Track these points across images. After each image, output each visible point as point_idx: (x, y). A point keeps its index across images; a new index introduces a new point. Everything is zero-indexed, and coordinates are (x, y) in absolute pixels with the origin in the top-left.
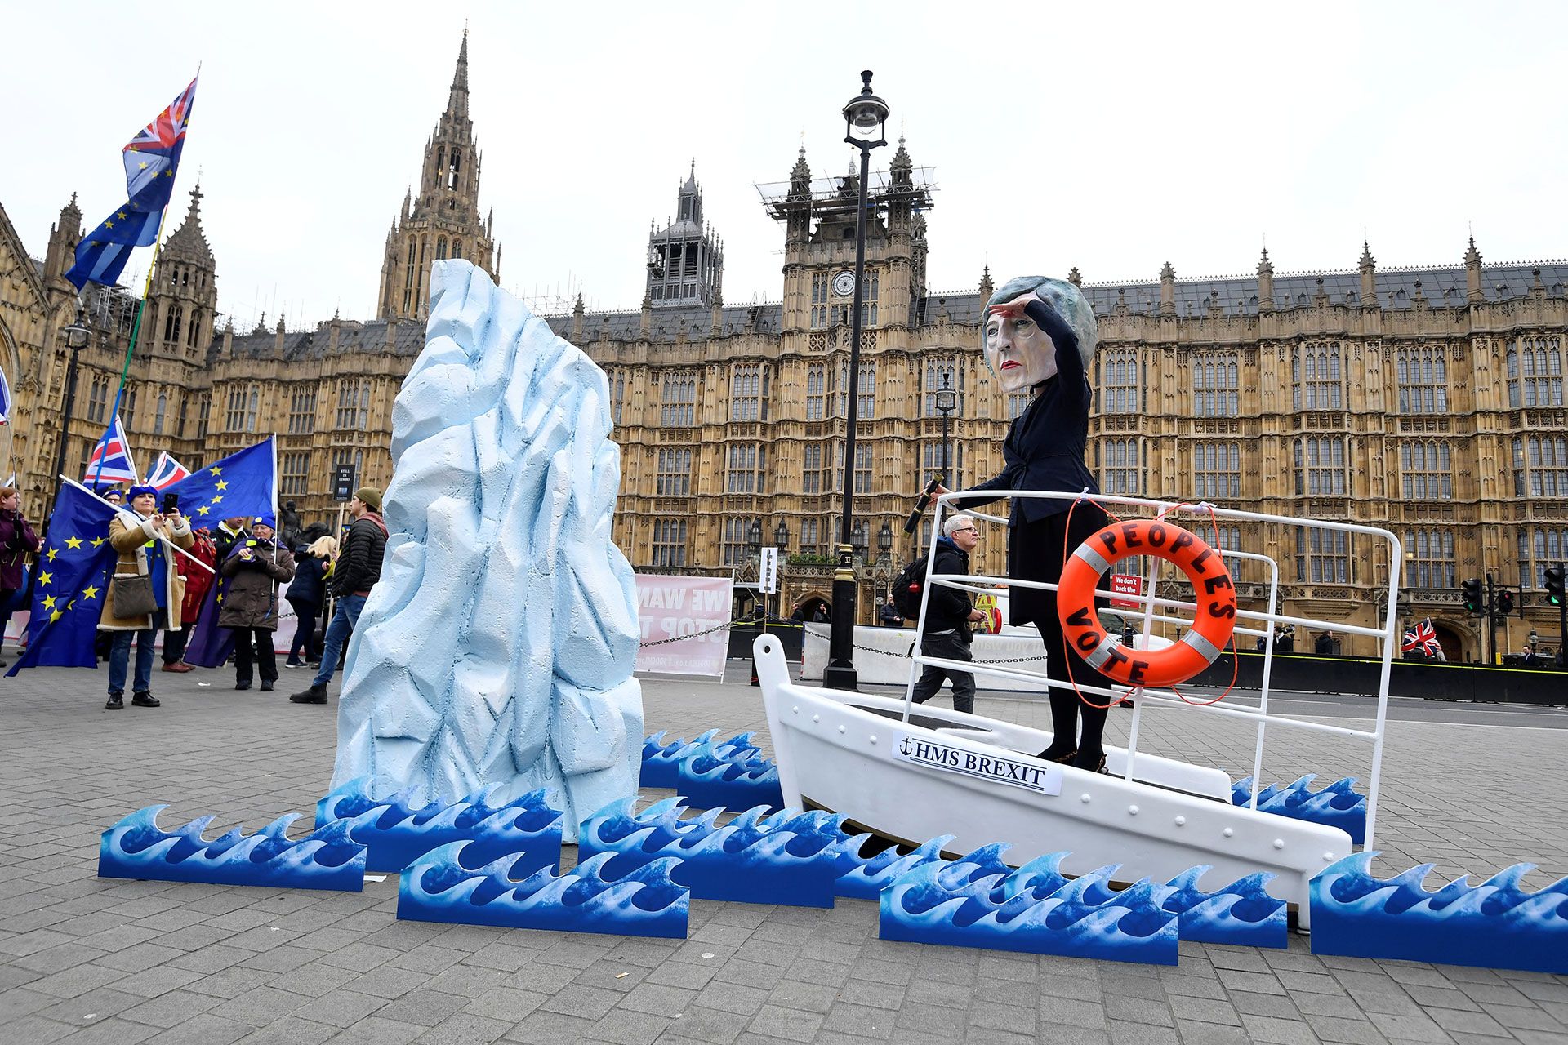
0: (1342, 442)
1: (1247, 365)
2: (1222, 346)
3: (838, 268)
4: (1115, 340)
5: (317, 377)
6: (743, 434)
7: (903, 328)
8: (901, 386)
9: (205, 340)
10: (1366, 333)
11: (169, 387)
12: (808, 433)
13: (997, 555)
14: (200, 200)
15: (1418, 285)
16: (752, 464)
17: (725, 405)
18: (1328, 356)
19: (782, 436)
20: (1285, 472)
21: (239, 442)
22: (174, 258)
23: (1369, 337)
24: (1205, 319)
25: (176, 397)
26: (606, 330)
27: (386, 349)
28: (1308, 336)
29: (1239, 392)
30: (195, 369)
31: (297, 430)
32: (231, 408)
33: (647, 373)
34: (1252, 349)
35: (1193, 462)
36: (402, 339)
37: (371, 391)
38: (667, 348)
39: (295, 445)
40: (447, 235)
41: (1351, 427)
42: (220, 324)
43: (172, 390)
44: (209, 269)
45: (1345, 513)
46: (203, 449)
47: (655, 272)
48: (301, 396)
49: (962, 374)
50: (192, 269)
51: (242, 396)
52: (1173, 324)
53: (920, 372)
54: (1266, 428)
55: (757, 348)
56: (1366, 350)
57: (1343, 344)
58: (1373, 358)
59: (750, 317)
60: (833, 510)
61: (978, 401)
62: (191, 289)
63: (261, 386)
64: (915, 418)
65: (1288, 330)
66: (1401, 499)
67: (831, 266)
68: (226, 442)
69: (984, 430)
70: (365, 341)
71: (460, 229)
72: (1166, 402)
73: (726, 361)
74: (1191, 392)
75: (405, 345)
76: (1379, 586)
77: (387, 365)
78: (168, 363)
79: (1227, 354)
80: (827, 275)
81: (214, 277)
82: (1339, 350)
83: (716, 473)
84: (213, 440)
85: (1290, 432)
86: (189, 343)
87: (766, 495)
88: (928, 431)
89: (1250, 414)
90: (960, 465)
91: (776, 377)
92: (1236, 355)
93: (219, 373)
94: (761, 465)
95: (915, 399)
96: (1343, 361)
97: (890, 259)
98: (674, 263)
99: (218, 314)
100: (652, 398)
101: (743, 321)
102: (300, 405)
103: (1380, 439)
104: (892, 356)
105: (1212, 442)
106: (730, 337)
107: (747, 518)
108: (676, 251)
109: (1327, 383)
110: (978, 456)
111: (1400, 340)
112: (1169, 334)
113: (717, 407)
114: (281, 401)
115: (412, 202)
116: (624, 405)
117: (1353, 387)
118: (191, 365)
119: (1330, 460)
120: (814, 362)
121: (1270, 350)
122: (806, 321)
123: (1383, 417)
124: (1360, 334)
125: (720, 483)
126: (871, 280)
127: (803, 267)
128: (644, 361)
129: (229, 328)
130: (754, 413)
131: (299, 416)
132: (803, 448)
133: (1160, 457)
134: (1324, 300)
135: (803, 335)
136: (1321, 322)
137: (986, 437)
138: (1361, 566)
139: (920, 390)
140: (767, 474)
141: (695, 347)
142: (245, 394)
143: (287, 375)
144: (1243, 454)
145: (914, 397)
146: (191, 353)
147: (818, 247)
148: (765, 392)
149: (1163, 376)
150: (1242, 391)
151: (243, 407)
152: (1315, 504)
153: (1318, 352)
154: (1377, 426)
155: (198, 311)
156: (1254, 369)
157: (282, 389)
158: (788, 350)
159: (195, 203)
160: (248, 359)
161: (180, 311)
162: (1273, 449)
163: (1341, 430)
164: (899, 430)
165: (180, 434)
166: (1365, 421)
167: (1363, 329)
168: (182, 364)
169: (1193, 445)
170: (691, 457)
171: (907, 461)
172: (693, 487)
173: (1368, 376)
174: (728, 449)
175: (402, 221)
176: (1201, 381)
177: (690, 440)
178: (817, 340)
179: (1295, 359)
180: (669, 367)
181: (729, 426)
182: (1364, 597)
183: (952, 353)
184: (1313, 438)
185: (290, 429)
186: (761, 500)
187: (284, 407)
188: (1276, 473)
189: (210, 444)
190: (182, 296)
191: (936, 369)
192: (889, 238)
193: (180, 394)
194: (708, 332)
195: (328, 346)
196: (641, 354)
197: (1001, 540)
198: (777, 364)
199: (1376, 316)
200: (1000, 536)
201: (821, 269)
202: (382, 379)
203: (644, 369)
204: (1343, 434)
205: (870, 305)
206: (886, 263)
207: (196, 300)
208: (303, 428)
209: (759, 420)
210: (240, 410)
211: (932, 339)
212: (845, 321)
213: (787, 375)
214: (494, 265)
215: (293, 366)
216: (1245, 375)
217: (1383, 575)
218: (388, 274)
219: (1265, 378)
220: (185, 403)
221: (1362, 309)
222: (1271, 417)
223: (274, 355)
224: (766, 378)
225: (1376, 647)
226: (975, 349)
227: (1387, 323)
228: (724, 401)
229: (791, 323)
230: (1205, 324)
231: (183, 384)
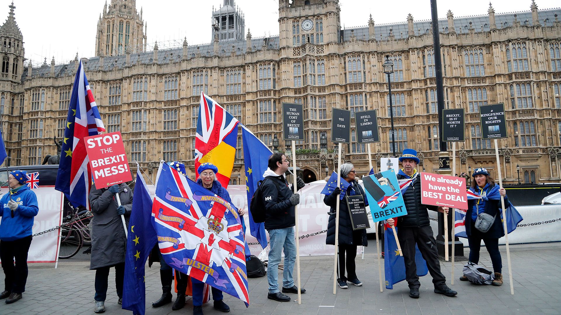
0: (530, 85)
1: (487, 53)
2: (476, 46)
3: (304, 18)
4: (430, 45)
5: (70, 84)
6: (265, 95)
7: (336, 43)
8: (337, 70)
9: (20, 71)
10: (536, 37)
11: (6, 93)
12: (296, 93)
13: (385, 144)
14: (14, 9)
15: (556, 16)
16: (270, 109)
17: (255, 83)
18: (522, 48)
19: (284, 95)
20: (507, 99)
21: (37, 115)
22: (4, 36)
23: (538, 39)
24: (468, 34)
25: (9, 97)
26: (198, 53)
27: (100, 69)
28: (512, 40)
29: (485, 66)
30: (17, 84)
31: (63, 108)
32: (33, 100)
33: (218, 71)
34: (489, 46)
35: (467, 97)
36: (106, 64)
37: (94, 88)
38: (227, 59)
39: (62, 115)
40: (123, 20)
41: (533, 78)
42: (26, 64)
43: (7, 94)
44: (20, 40)
45: (534, 116)
46: (22, 119)
47: (216, 28)
48: (63, 93)
49: (364, 63)
50: (12, 40)
51: (37, 95)
52: (454, 37)
53: (345, 63)
54: (498, 80)
55: (269, 56)
56: (537, 44)
57: (527, 42)
58: (540, 48)
59: (265, 42)
60: (310, 128)
61: (372, 74)
62: (12, 49)
63: (46, 90)
64: (344, 84)
65: (503, 37)
66: (556, 108)
67: (300, 17)
68: (32, 116)
69: (376, 87)
70: (90, 66)
71: (129, 17)
72: (454, 71)
73: (255, 63)
74: (464, 66)
75: (108, 67)
76: (549, 146)
77: (101, 76)
78: (4, 82)
79: (478, 49)
80: (299, 21)
81: (22, 43)
82: (526, 45)
83: (254, 115)
84: (27, 115)
85: (508, 82)
86: (13, 73)
87: (278, 123)
88: (351, 89)
89: (490, 75)
90: (366, 104)
91: (279, 69)
92: (482, 49)
93: (27, 85)
94: (275, 109)
95: (343, 75)
96: (528, 50)
97: (327, 13)
98: (224, 24)
99: (25, 59)
100: (221, 82)
101: (260, 44)
102: (63, 97)
103: (546, 83)
104: (332, 56)
105: (475, 88)
106: (256, 52)
107: (270, 134)
108: (224, 19)
109: (522, 59)
110: (374, 99)
111: (550, 40)
112: (453, 41)
113: (252, 84)
114: (55, 96)
115: (108, 7)
116: (209, 86)
117: (533, 61)
118: (15, 83)
119: (526, 93)
120: (296, 61)
121: (496, 46)
122: (291, 42)
123: (546, 73)
124: (534, 38)
125: (256, 119)
126: (319, 23)
127: (288, 18)
128: (217, 65)
129: (30, 65)
130: (270, 85)
131: (63, 102)
132: (293, 100)
133: (454, 96)
134: (518, 24)
135: (290, 49)
136: (517, 33)
137: (377, 90)
138: (542, 138)
139: (345, 70)
140: (277, 113)
141: (239, 57)
142: (39, 94)
143: (57, 84)
144: (489, 93)
145: (343, 74)
146: (14, 77)
147: (294, 9)
148: (274, 76)
149: (452, 60)
150: (486, 65)
151: (38, 100)
152: (521, 112)
153: (517, 46)
154: (544, 77)
155: (16, 58)
156: (490, 55)
157: (55, 90)
158: (284, 56)
159: (12, 11)
160: (40, 78)
161: (8, 59)
162: (501, 89)
163: (529, 80)
164: (338, 90)
165: (12, 114)
166: (538, 75)
167: (535, 36)
168: (10, 82)
169: (467, 90)
170: (241, 108)
171: (342, 104)
172: (243, 122)
173: (539, 56)
174: (259, 103)
175: (104, 15)
176: (468, 61)
177: (240, 100)
178: (296, 51)
179: (507, 50)
180: (228, 67)
181: (258, 92)
182: (544, 151)
183: (359, 53)
184: (518, 84)
185: (60, 108)
186: (275, 125)
187: (56, 98)
188: (503, 100)
189: (25, 117)
190: (9, 52)
191: (352, 61)
192: (326, 4)
193: (11, 95)
194: (245, 50)
195: (74, 70)
196: (215, 62)
197: (386, 137)
198: (278, 63)
199: (540, 30)
200: (386, 135)
201: (296, 19)
202: (99, 82)
203: (217, 69)
204: (530, 82)
205: (320, 34)
206: (326, 15)
207: (15, 54)
208: (65, 107)
209: (272, 88)
210: (37, 101)
211: (349, 48)
212: (309, 42)
213: (284, 67)
214: (144, 32)
215: (59, 79)
216: (487, 58)
217: (551, 142)
218: (99, 38)
219: (495, 59)
220: (13, 100)
221: (534, 27)
222: (499, 75)
223: (50, 75)
224: (274, 69)
225: (550, 173)
226: (369, 51)
227: (544, 33)
228: (255, 81)
229: (284, 44)
230: (467, 36)
231: (12, 91)
